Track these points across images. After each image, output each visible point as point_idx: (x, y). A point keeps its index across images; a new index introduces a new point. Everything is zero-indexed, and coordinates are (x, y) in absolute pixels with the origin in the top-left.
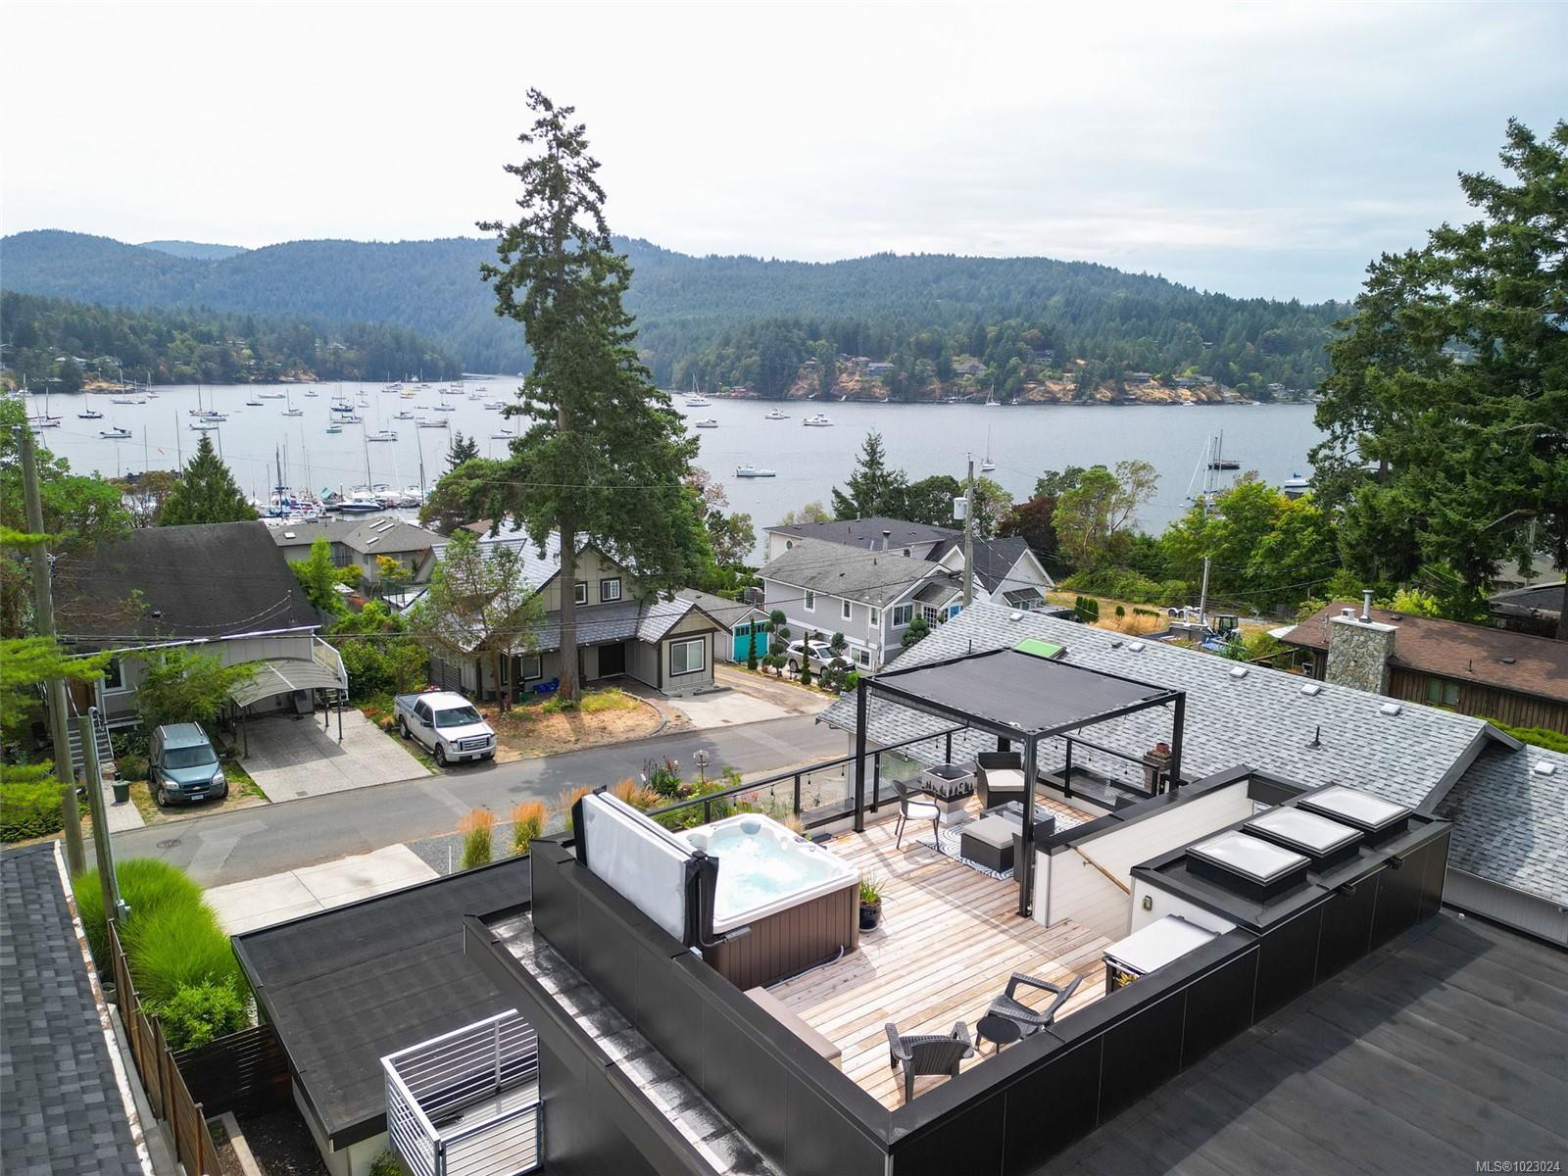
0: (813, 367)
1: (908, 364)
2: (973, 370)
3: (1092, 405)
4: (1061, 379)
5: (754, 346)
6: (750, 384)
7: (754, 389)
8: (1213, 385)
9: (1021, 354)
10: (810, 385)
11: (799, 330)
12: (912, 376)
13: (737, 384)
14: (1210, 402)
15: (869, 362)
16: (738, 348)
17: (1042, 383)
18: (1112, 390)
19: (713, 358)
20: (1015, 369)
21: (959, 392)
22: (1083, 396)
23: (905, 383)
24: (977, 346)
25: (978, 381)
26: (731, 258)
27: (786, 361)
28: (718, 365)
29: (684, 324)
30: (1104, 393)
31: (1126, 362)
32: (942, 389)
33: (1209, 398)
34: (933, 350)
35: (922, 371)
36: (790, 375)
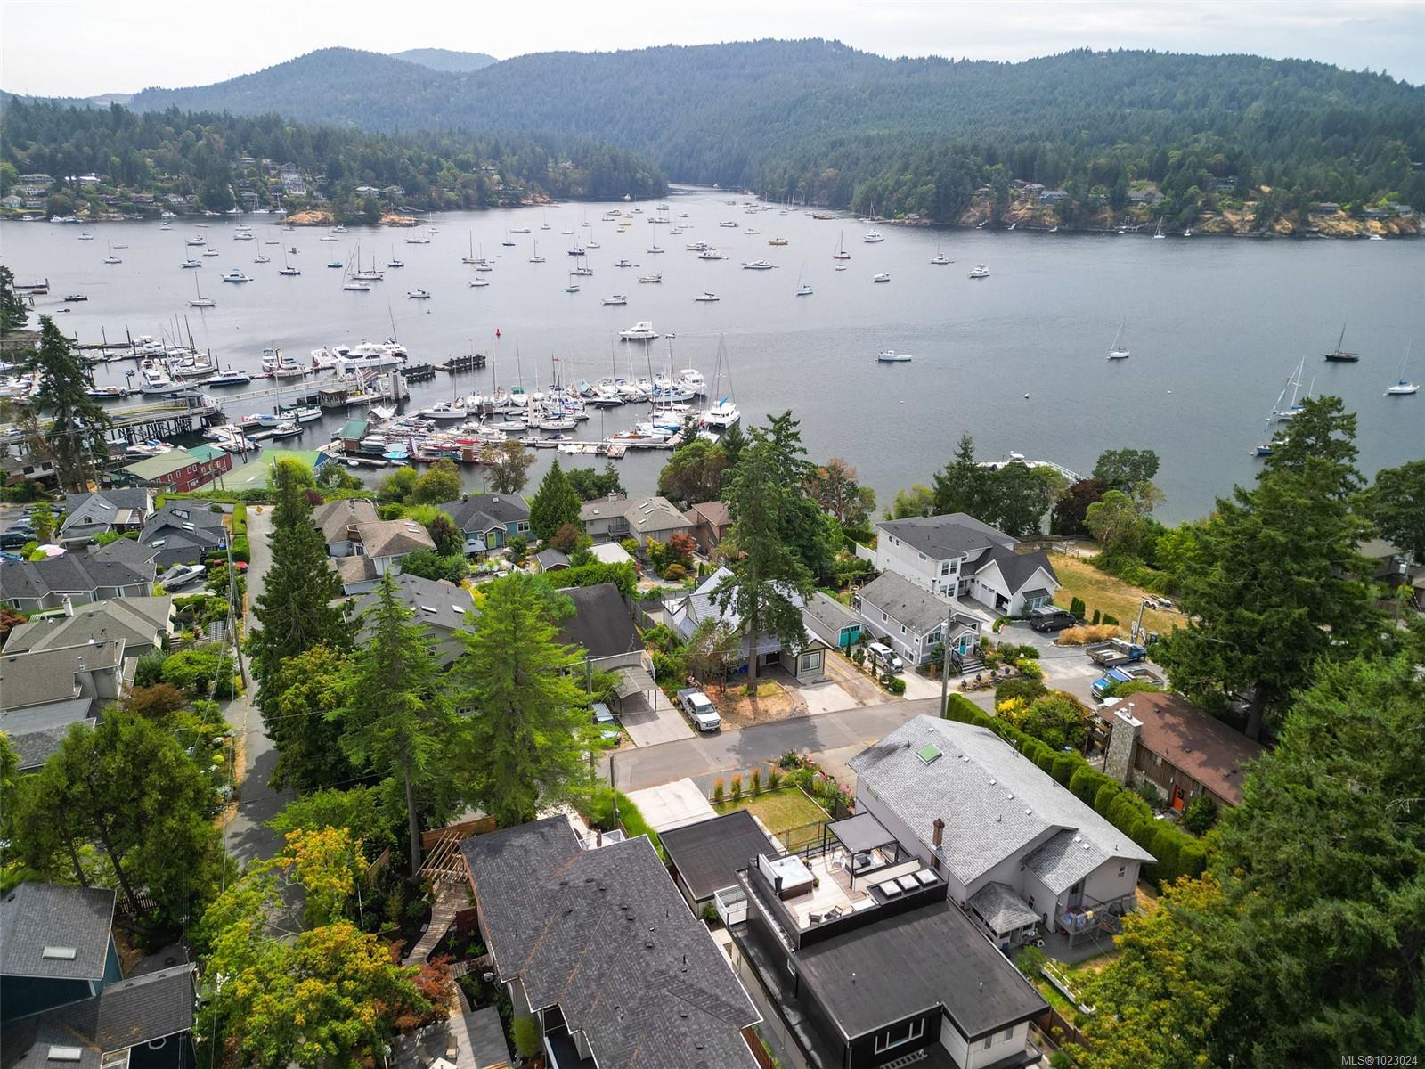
0: (986, 194)
1: (1082, 192)
2: (1149, 198)
3: (1270, 238)
4: (1240, 209)
5: (930, 173)
6: (923, 211)
7: (927, 216)
8: (1410, 215)
9: (1201, 183)
10: (981, 212)
11: (976, 155)
12: (1084, 205)
13: (911, 210)
14: (1403, 235)
15: (1042, 189)
16: (916, 175)
17: (1219, 213)
18: (1293, 221)
19: (891, 183)
20: (1192, 199)
21: (1131, 221)
22: (1261, 231)
23: (1076, 212)
24: (1156, 171)
25: (1152, 210)
26: (921, 60)
27: (960, 189)
28: (896, 191)
29: (868, 142)
30: (1286, 225)
31: (1313, 191)
32: (1114, 218)
33: (1401, 230)
34: (1111, 177)
35: (1096, 199)
36: (962, 203)
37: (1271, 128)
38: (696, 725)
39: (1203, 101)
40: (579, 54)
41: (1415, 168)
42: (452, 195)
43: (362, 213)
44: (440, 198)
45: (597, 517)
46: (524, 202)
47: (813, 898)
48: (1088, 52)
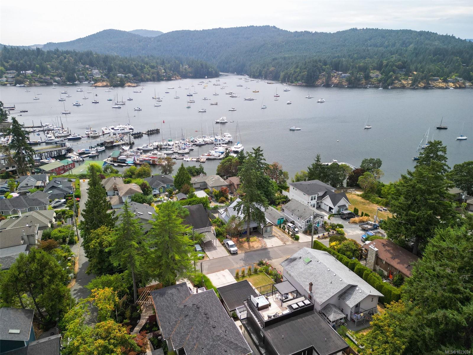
0: (324, 75)
1: (355, 74)
2: (377, 76)
4: (407, 80)
5: (305, 68)
6: (303, 81)
7: (304, 82)
8: (462, 81)
9: (394, 71)
10: (322, 81)
11: (320, 63)
12: (356, 78)
13: (299, 81)
14: (460, 88)
15: (342, 73)
16: (301, 69)
17: (400, 81)
18: (425, 83)
19: (292, 72)
20: (391, 76)
21: (371, 84)
22: (414, 87)
23: (353, 81)
24: (379, 67)
25: (378, 80)
26: (302, 32)
27: (315, 74)
28: (294, 74)
29: (285, 58)
30: (422, 85)
31: (431, 73)
32: (365, 83)
33: (460, 86)
34: (364, 69)
35: (360, 77)
36: (316, 78)
37: (417, 53)
38: (229, 251)
39: (394, 45)
40: (190, 31)
41: (463, 66)
42: (148, 77)
43: (119, 83)
44: (145, 77)
45: (196, 182)
46: (172, 79)
47: (269, 310)
48: (356, 29)
